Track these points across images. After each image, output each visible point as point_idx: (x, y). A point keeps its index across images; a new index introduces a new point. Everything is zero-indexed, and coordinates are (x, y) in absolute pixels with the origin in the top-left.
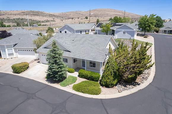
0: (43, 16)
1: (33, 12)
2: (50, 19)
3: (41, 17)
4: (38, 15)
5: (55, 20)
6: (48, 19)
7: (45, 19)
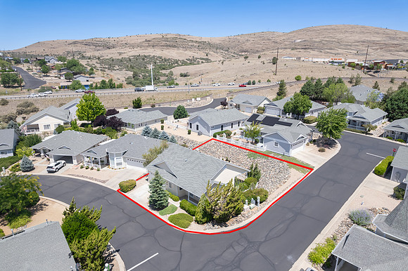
0: (185, 48)
1: (167, 40)
2: (200, 54)
3: (181, 51)
4: (175, 47)
5: (209, 57)
6: (196, 55)
7: (189, 54)
